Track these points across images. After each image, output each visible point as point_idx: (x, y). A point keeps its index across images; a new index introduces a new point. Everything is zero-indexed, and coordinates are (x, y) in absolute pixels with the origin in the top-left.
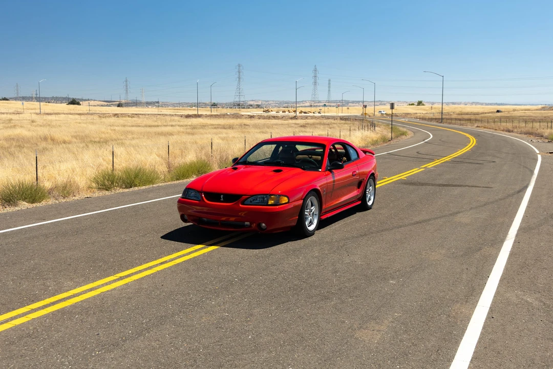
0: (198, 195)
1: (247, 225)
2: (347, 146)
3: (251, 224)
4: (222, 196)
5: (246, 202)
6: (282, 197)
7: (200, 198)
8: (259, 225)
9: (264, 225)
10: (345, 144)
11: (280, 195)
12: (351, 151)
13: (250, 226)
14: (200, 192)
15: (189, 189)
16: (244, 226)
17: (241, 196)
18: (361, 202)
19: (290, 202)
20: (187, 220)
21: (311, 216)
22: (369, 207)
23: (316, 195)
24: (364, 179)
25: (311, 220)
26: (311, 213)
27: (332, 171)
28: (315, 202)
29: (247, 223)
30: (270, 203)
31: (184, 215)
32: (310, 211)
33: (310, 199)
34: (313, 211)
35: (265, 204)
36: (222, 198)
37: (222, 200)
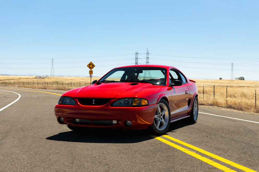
0: (73, 101)
4: (94, 100)
5: (114, 105)
6: (143, 100)
7: (74, 103)
8: (125, 122)
9: (129, 122)
10: (178, 72)
11: (142, 99)
13: (118, 123)
14: (74, 98)
15: (64, 97)
16: (112, 124)
17: (110, 99)
18: (190, 116)
19: (149, 105)
20: (63, 122)
21: (161, 119)
22: (195, 121)
23: (166, 102)
24: (192, 98)
25: (162, 122)
26: (162, 117)
27: (173, 87)
28: (165, 108)
29: (115, 122)
30: (134, 104)
31: (61, 117)
32: (160, 114)
33: (160, 105)
34: (163, 114)
35: (131, 105)
36: (94, 102)
37: (94, 103)
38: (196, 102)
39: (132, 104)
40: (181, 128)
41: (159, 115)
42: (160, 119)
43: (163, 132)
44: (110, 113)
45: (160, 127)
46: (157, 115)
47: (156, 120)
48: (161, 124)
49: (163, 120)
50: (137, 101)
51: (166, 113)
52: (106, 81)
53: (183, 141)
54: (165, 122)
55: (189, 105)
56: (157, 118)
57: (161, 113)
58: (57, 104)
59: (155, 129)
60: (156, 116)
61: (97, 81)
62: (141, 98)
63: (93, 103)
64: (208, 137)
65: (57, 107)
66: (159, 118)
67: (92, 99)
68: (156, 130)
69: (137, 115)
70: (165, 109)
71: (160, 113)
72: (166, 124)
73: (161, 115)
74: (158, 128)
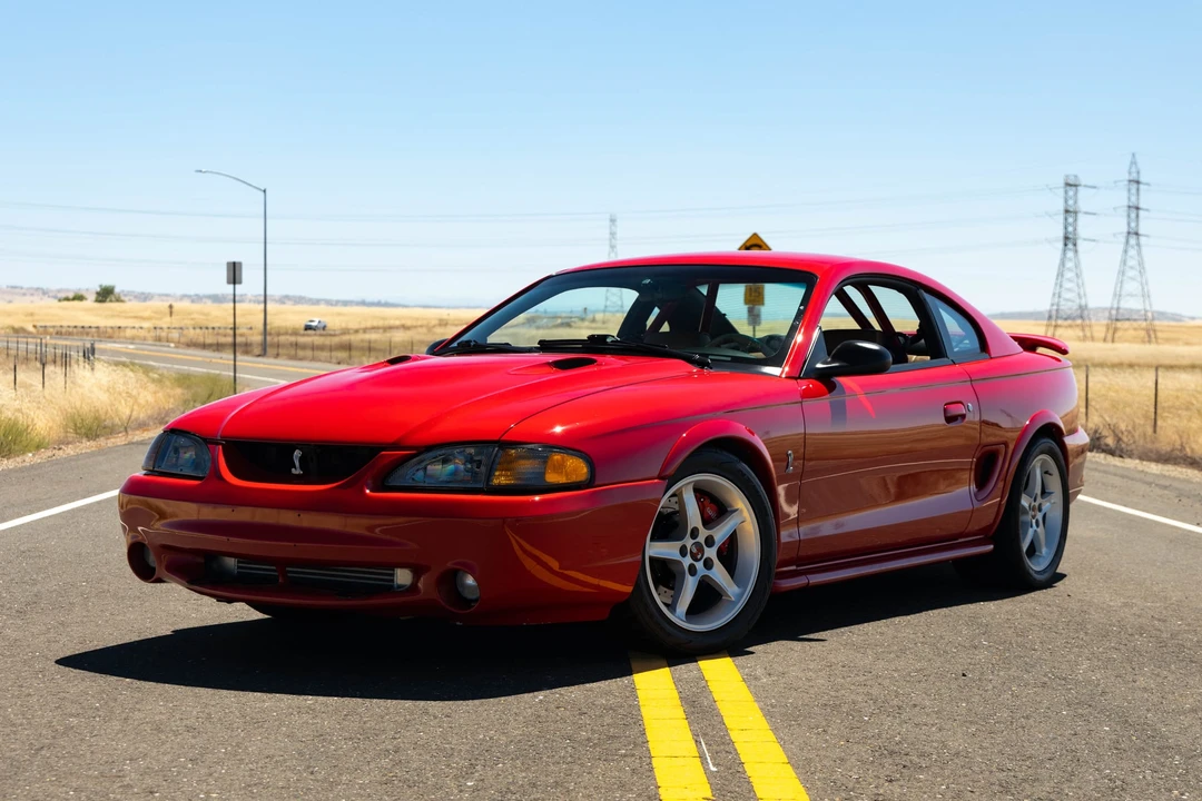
2: (928, 298)
3: (417, 572)
4: (297, 453)
5: (394, 481)
6: (557, 456)
7: (207, 468)
9: (470, 581)
10: (916, 289)
11: (551, 448)
12: (951, 324)
13: (413, 588)
14: (209, 441)
15: (173, 431)
16: (389, 589)
17: (375, 449)
18: (992, 547)
19: (597, 483)
21: (708, 564)
24: (1006, 444)
25: (707, 582)
26: (711, 553)
27: (834, 379)
28: (740, 502)
29: (403, 577)
30: (500, 479)
32: (701, 539)
33: (696, 483)
34: (719, 538)
35: (481, 485)
36: (297, 463)
37: (297, 471)
39: (490, 475)
41: (689, 542)
42: (699, 565)
44: (371, 528)
45: (695, 610)
46: (678, 543)
47: (669, 567)
49: (719, 574)
50: (522, 462)
51: (743, 531)
54: (736, 581)
55: (982, 480)
56: (677, 556)
57: (708, 533)
58: (140, 473)
59: (660, 625)
60: (667, 550)
62: (545, 445)
63: (294, 471)
65: (133, 488)
66: (687, 561)
68: (665, 630)
70: (736, 508)
71: (695, 530)
72: (740, 594)
73: (710, 541)
74: (679, 618)
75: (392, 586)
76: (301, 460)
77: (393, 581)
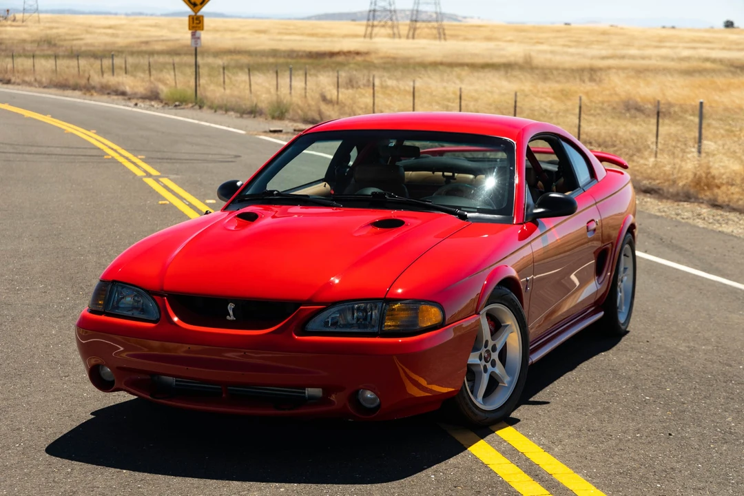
0: (151, 304)
1: (312, 398)
2: (564, 144)
3: (328, 390)
4: (231, 306)
6: (424, 307)
7: (155, 314)
8: (354, 398)
9: (369, 394)
10: (556, 140)
11: (419, 301)
12: (575, 160)
13: (324, 400)
14: (156, 294)
15: (114, 282)
16: (302, 400)
17: (297, 304)
18: (602, 313)
19: (446, 323)
20: (112, 383)
21: (493, 364)
22: (623, 327)
23: (514, 296)
24: (612, 243)
25: (493, 376)
26: (495, 356)
27: (539, 220)
28: (510, 320)
29: (315, 392)
30: (389, 324)
31: (103, 366)
32: (489, 348)
33: (488, 310)
34: (499, 347)
35: (376, 329)
36: (231, 313)
37: (231, 318)
38: (630, 254)
39: (382, 323)
40: (569, 375)
41: (483, 351)
42: (489, 365)
43: (499, 414)
45: (487, 394)
46: (478, 353)
47: (474, 369)
48: (494, 383)
49: (499, 369)
50: (401, 312)
51: (513, 339)
52: (273, 195)
53: (577, 470)
54: (509, 373)
55: (599, 271)
56: (478, 362)
57: (493, 343)
58: (86, 312)
59: (470, 408)
60: (473, 359)
61: (239, 184)
62: (415, 300)
63: (228, 317)
64: (670, 435)
65: (84, 325)
66: (483, 362)
67: (226, 301)
68: (473, 412)
69: (399, 365)
70: (508, 323)
71: (487, 341)
72: (511, 382)
73: (494, 349)
74: (479, 402)
75: (304, 396)
76: (234, 310)
77: (305, 393)
